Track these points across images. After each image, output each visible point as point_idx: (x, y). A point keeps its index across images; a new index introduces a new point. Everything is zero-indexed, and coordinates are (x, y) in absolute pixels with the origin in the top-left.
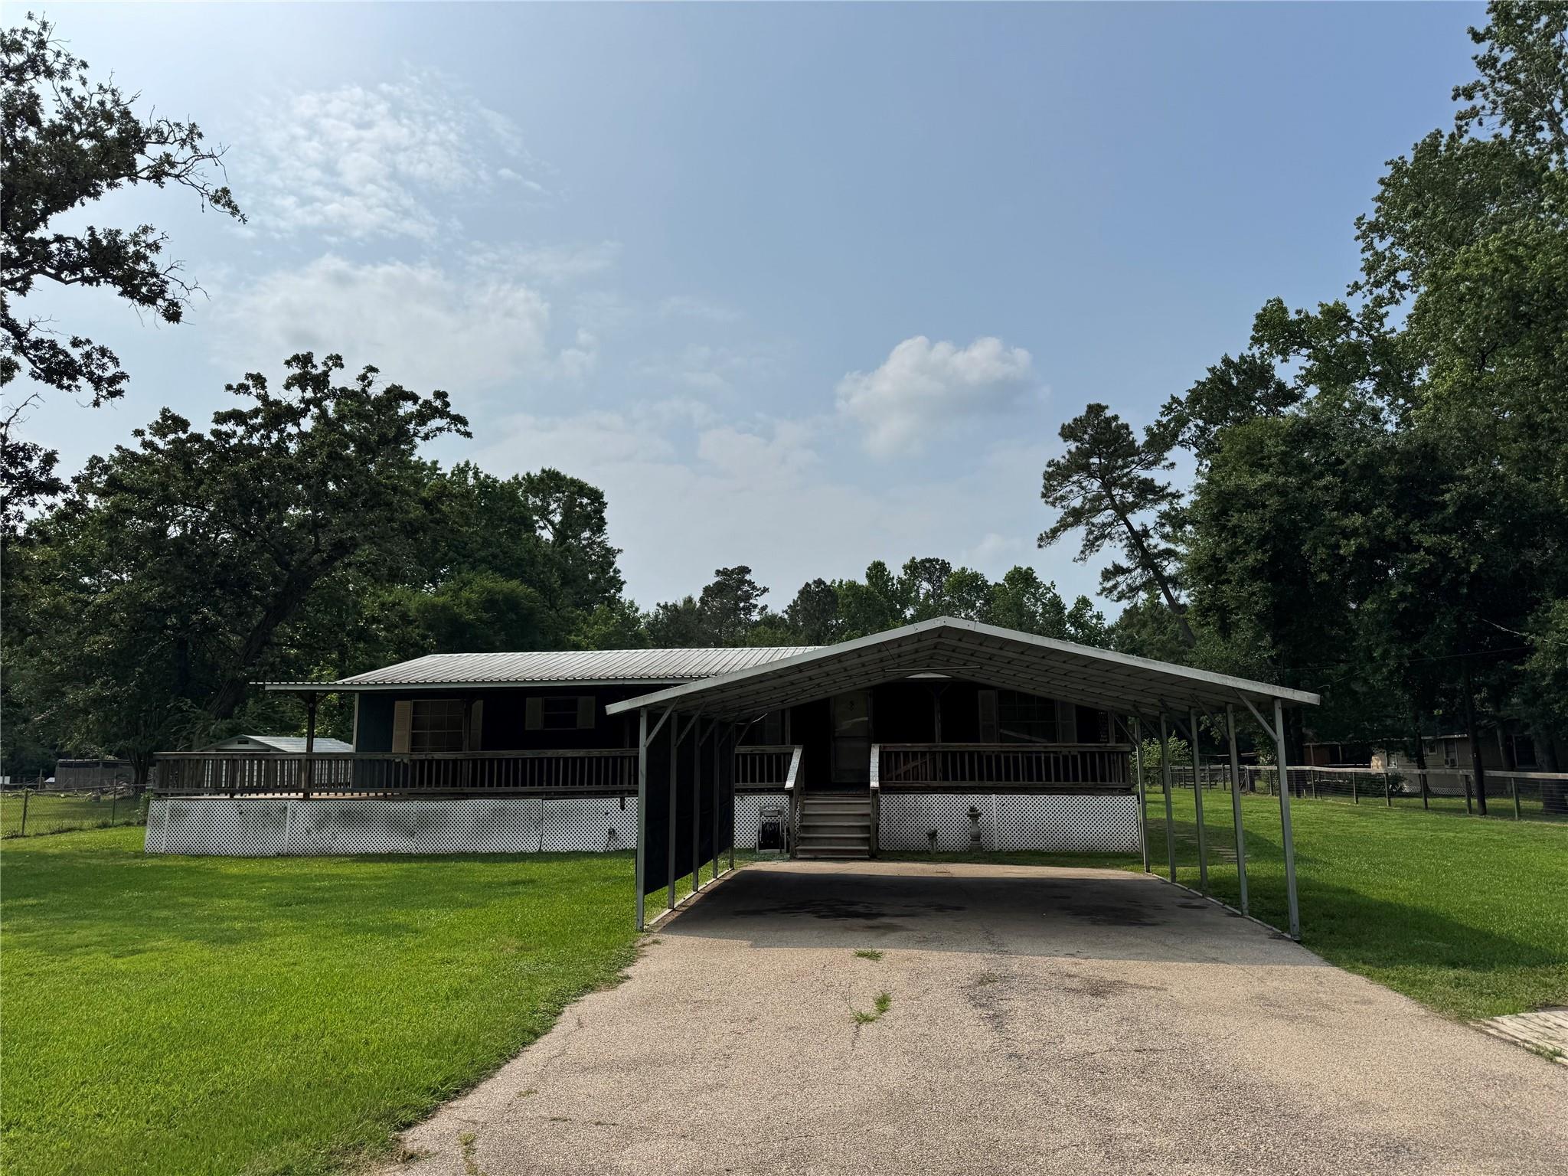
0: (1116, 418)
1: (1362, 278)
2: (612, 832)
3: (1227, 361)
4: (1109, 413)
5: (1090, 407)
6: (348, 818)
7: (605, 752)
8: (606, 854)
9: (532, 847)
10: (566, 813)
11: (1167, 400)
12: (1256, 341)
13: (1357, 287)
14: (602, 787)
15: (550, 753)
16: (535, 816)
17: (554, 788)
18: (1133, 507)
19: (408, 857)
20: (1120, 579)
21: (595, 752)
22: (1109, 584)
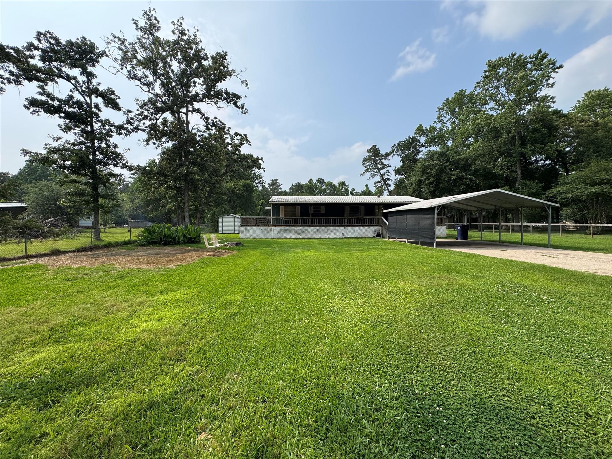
0: (378, 148)
1: (437, 120)
2: (343, 234)
3: (409, 137)
4: (377, 147)
5: (373, 146)
6: (286, 231)
7: (341, 217)
8: (343, 238)
9: (326, 236)
10: (333, 230)
11: (393, 145)
12: (415, 133)
13: (435, 122)
14: (340, 225)
15: (329, 217)
16: (326, 231)
17: (330, 225)
18: (381, 169)
19: (300, 239)
20: (378, 184)
21: (339, 218)
22: (376, 185)
